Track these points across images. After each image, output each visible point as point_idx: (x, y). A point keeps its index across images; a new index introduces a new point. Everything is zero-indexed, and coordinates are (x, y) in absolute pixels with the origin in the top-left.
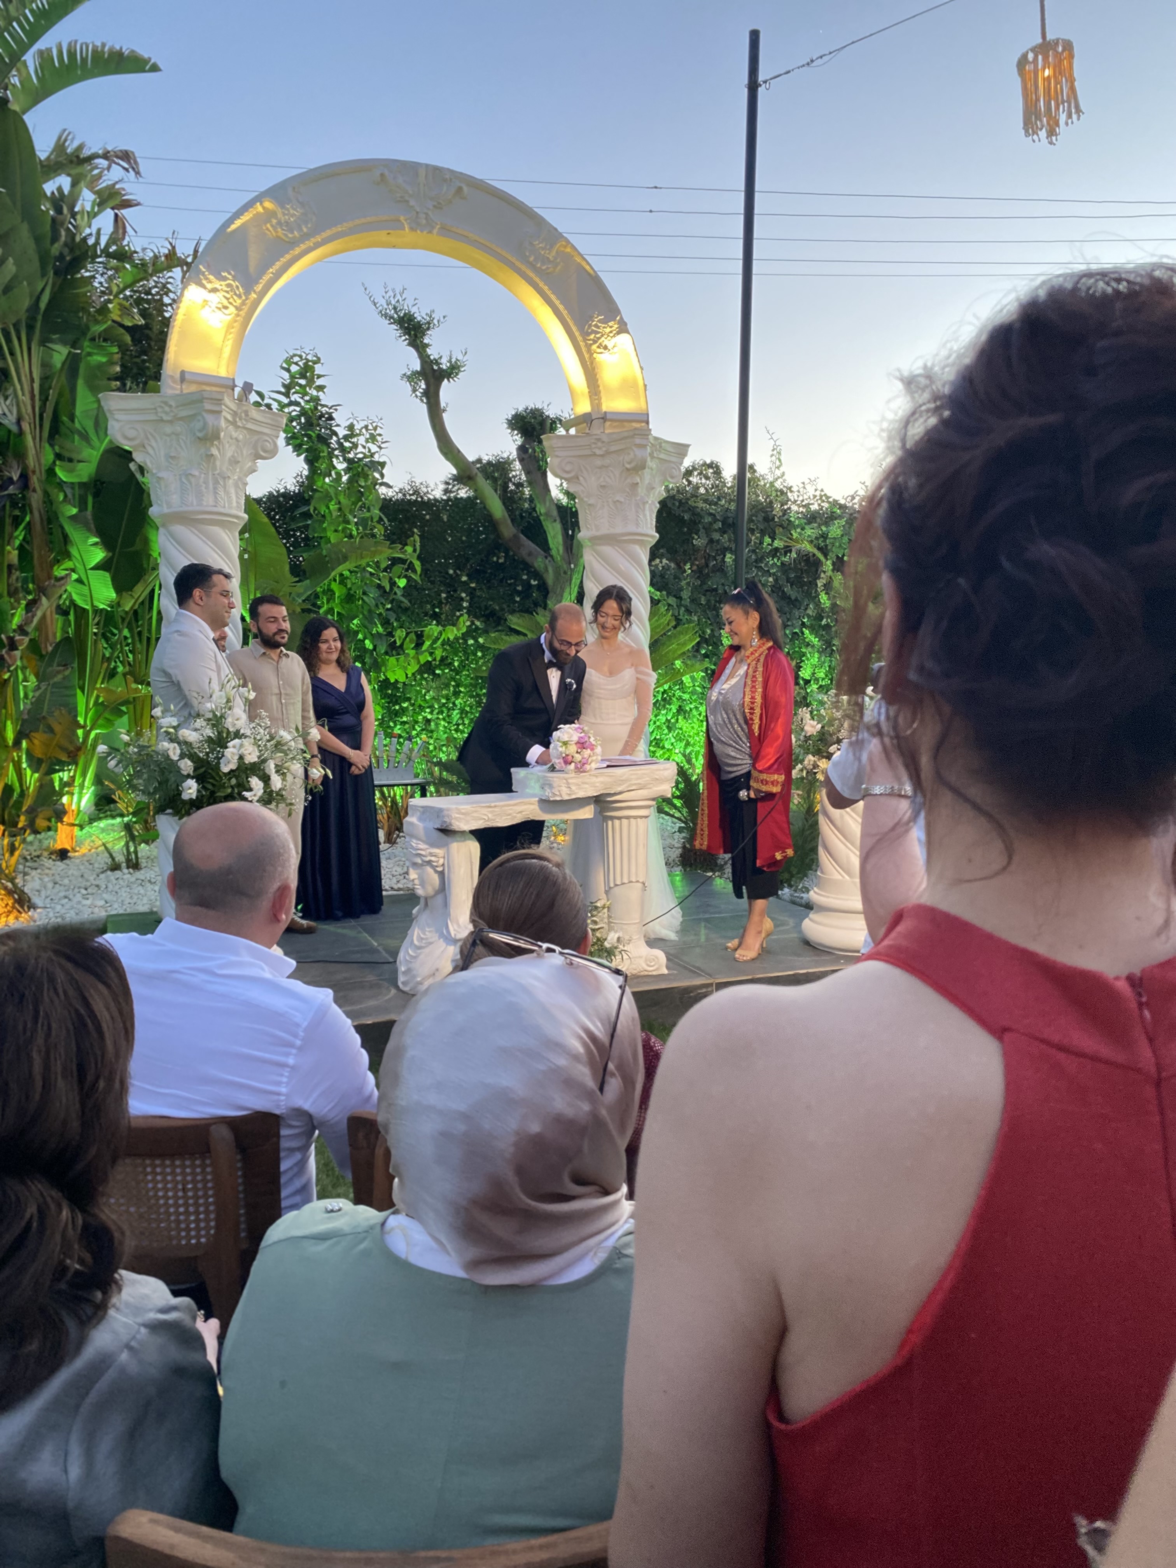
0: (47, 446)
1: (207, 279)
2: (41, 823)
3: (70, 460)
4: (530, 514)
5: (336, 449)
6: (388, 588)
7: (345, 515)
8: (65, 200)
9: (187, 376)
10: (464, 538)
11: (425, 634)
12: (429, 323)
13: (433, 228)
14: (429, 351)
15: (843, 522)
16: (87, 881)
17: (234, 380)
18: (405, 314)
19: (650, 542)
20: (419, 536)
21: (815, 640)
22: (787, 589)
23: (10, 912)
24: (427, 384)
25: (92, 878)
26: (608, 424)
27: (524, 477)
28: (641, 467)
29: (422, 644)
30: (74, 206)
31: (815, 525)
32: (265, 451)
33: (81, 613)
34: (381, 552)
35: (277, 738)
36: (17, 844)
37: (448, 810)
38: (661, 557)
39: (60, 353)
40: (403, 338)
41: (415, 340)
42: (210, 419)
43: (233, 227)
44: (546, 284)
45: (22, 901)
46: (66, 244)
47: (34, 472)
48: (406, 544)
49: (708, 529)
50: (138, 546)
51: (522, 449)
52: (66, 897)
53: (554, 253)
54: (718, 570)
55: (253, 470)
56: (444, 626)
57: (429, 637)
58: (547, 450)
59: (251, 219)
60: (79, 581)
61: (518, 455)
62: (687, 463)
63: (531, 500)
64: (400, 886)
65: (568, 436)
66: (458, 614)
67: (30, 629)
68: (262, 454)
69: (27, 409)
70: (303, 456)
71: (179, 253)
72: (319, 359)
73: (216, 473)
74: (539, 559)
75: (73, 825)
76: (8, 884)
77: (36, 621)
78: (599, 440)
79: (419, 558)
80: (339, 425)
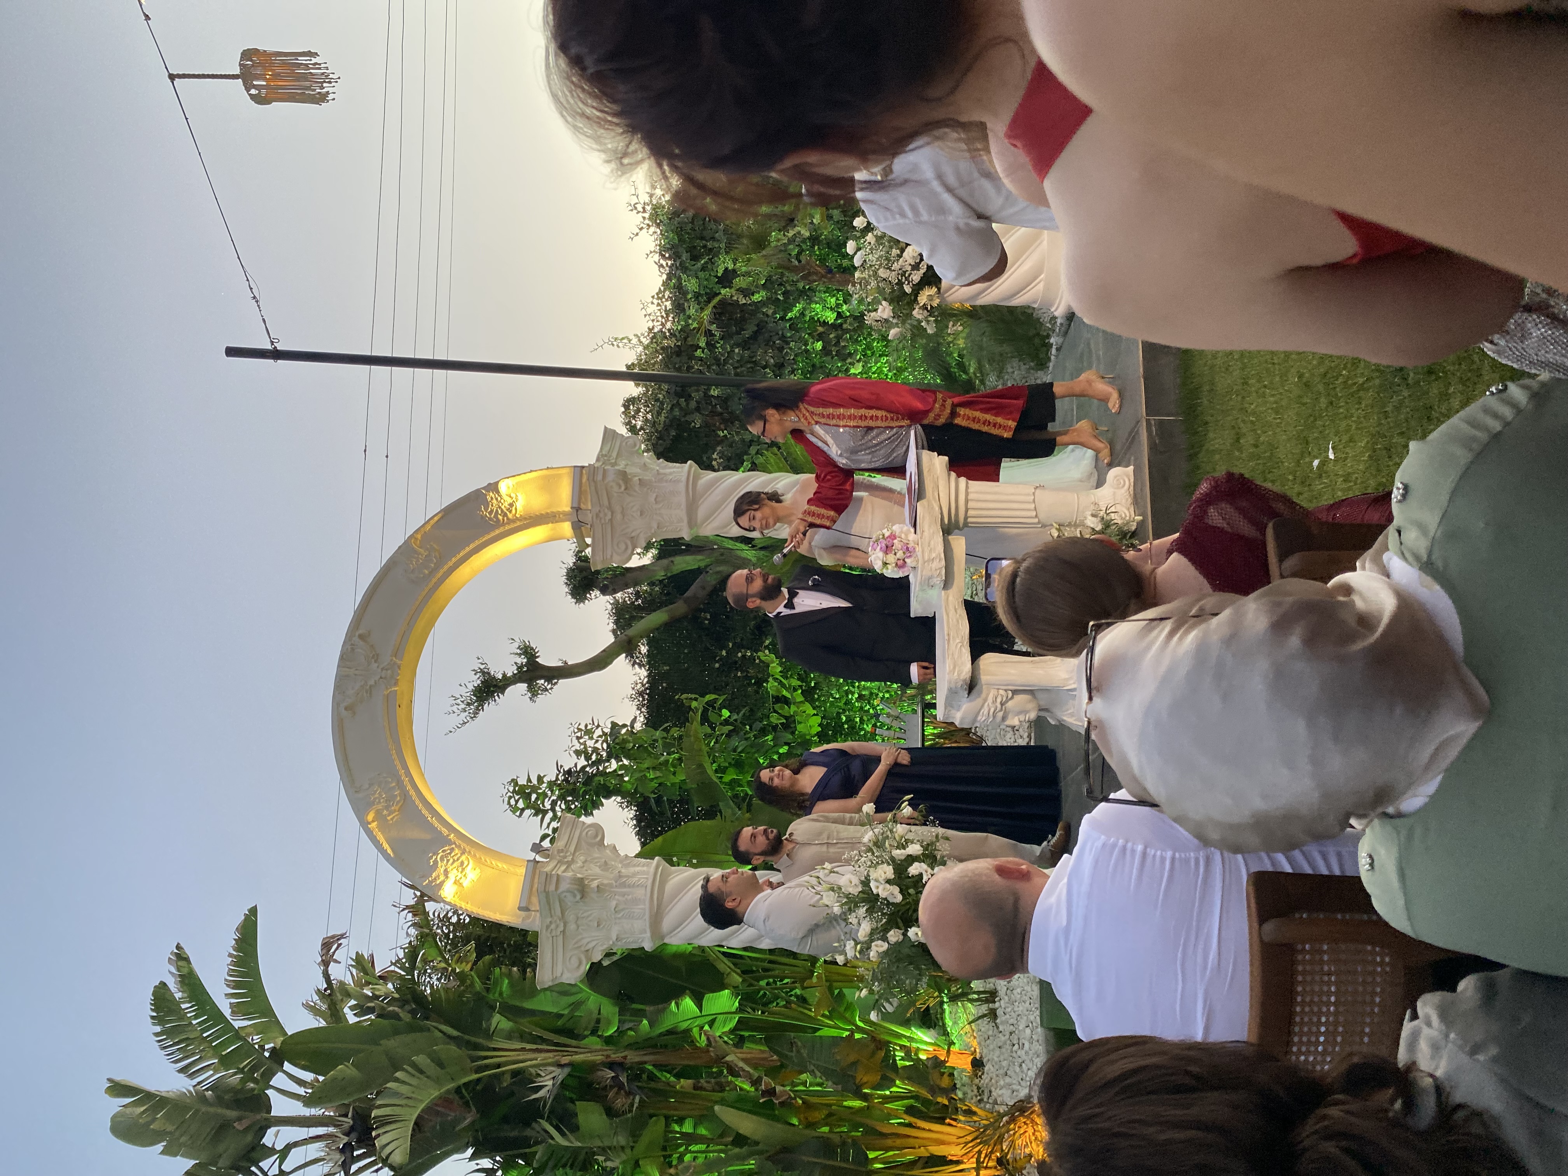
0: (585, 1042)
1: (435, 879)
2: (945, 1082)
3: (598, 1021)
4: (665, 586)
5: (598, 768)
6: (731, 728)
7: (661, 764)
8: (362, 1004)
9: (523, 905)
10: (686, 651)
11: (775, 694)
12: (482, 671)
13: (395, 663)
14: (509, 674)
15: (684, 277)
16: (1005, 1043)
17: (528, 861)
18: (475, 695)
19: (696, 470)
20: (682, 694)
21: (799, 306)
22: (747, 334)
23: (1033, 1121)
24: (540, 678)
25: (1003, 1038)
26: (582, 506)
27: (630, 590)
28: (624, 476)
29: (785, 698)
31: (686, 305)
32: (596, 836)
33: (742, 1024)
34: (696, 732)
36: (964, 1108)
37: (950, 682)
38: (709, 460)
39: (500, 1022)
40: (496, 698)
41: (499, 687)
42: (564, 886)
43: (389, 851)
45: (1022, 1108)
46: (401, 1007)
47: (608, 1056)
48: (689, 707)
49: (686, 412)
50: (681, 964)
51: (604, 591)
52: (1021, 1065)
53: (422, 551)
54: (725, 403)
55: (614, 849)
56: (769, 675)
57: (778, 691)
58: (606, 566)
59: (383, 833)
60: (711, 1023)
61: (609, 594)
62: (623, 431)
63: (652, 584)
64: (1025, 734)
65: (593, 545)
66: (757, 661)
67: (756, 1075)
68: (599, 838)
69: (550, 1057)
70: (603, 800)
71: (412, 902)
72: (513, 780)
73: (615, 884)
74: (709, 579)
75: (949, 1051)
76: (1005, 1119)
77: (747, 1068)
78: (597, 515)
79: (703, 696)
80: (576, 765)
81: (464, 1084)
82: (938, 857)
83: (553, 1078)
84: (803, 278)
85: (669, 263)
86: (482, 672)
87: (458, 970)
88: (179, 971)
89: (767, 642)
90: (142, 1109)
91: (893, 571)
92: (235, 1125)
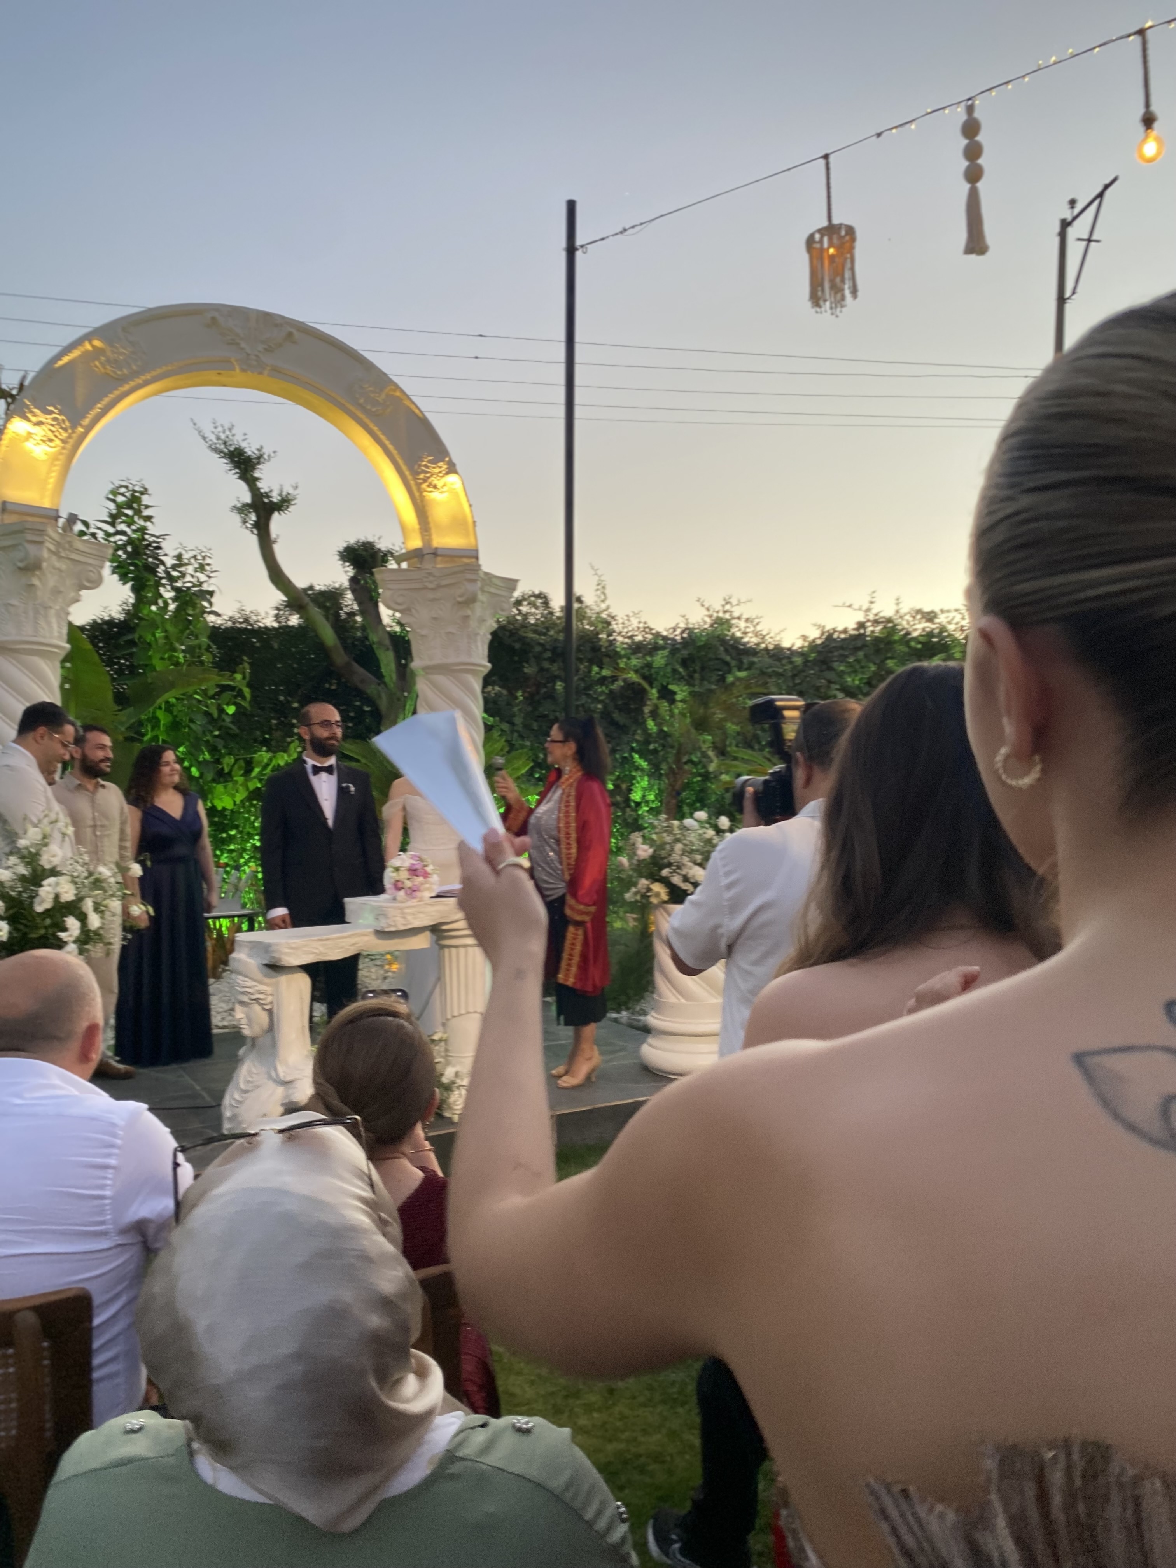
1: (32, 412)
4: (363, 642)
5: (164, 578)
6: (215, 714)
7: (171, 644)
9: (9, 507)
10: (295, 666)
11: (255, 760)
13: (264, 369)
14: (259, 484)
15: (666, 652)
17: (57, 511)
18: (236, 449)
19: (482, 671)
20: (249, 663)
21: (644, 764)
22: (616, 716)
24: (258, 516)
26: (439, 559)
27: (356, 607)
28: (471, 600)
29: (251, 770)
31: (640, 655)
32: (89, 581)
34: (210, 680)
35: (96, 876)
37: (277, 944)
38: (493, 684)
40: (234, 471)
41: (245, 474)
42: (32, 549)
43: (61, 363)
44: (376, 425)
48: (235, 672)
49: (538, 658)
51: (353, 580)
53: (383, 396)
54: (549, 697)
55: (77, 600)
57: (259, 763)
58: (378, 581)
59: (80, 356)
61: (350, 585)
62: (517, 594)
63: (363, 628)
64: (225, 1023)
65: (400, 570)
68: (86, 584)
70: (129, 585)
72: (146, 489)
73: (37, 602)
74: (373, 686)
78: (430, 574)
79: (249, 685)
80: (167, 555)
82: (87, 947)
84: (671, 768)
85: (678, 638)
86: (260, 457)
91: (391, 878)
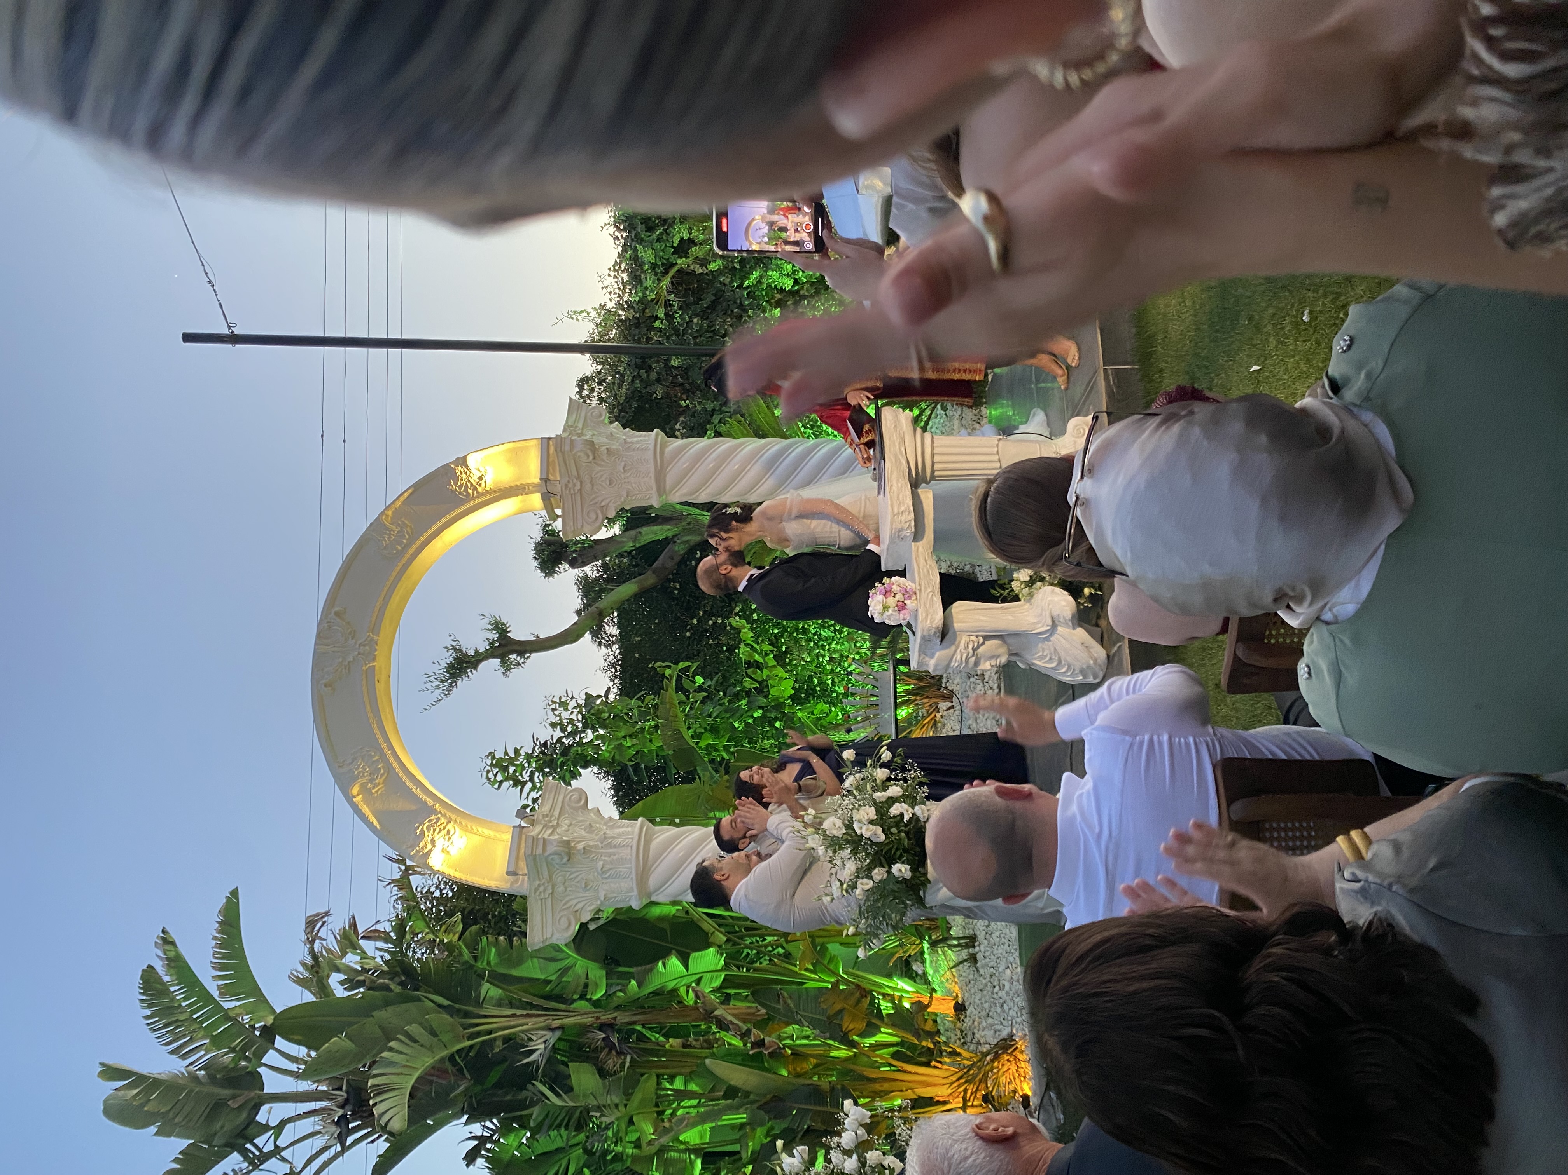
0: (574, 1005)
1: (423, 849)
2: (929, 1026)
3: (586, 986)
4: (633, 557)
5: (574, 739)
6: (705, 694)
7: (636, 732)
8: (351, 978)
9: (512, 869)
11: (747, 659)
12: (455, 649)
13: (372, 639)
14: (482, 650)
15: (640, 248)
16: (986, 985)
17: (514, 827)
18: (448, 672)
19: (662, 438)
20: (655, 662)
21: (756, 274)
22: (705, 304)
23: (1016, 1058)
24: (512, 652)
25: (984, 981)
26: (551, 477)
27: (599, 563)
28: (591, 445)
29: (757, 662)
30: (356, 971)
31: (643, 276)
32: (580, 800)
33: (728, 982)
34: (671, 698)
36: (949, 1050)
37: (923, 631)
38: (673, 430)
39: (489, 990)
40: (470, 674)
41: (472, 663)
42: (551, 849)
43: (376, 823)
45: (1006, 1046)
46: (391, 979)
47: (598, 1018)
48: (663, 676)
49: (647, 384)
50: (666, 926)
51: (573, 564)
52: (1002, 1006)
53: (393, 527)
54: (686, 373)
55: (597, 812)
56: (740, 641)
57: (750, 655)
58: (574, 539)
59: (368, 806)
60: (699, 981)
61: (578, 567)
63: (620, 556)
65: (563, 516)
66: (728, 628)
67: (745, 1028)
68: (583, 802)
69: (541, 1021)
70: (581, 770)
71: (397, 876)
72: (490, 753)
73: (600, 845)
74: (677, 548)
75: (931, 997)
76: (988, 1058)
77: (736, 1022)
78: (566, 486)
79: (677, 663)
80: (552, 736)
81: (458, 1051)
83: (545, 1042)
85: (624, 234)
87: (446, 941)
88: (165, 954)
89: (737, 609)
90: (135, 1092)
92: (229, 1103)
